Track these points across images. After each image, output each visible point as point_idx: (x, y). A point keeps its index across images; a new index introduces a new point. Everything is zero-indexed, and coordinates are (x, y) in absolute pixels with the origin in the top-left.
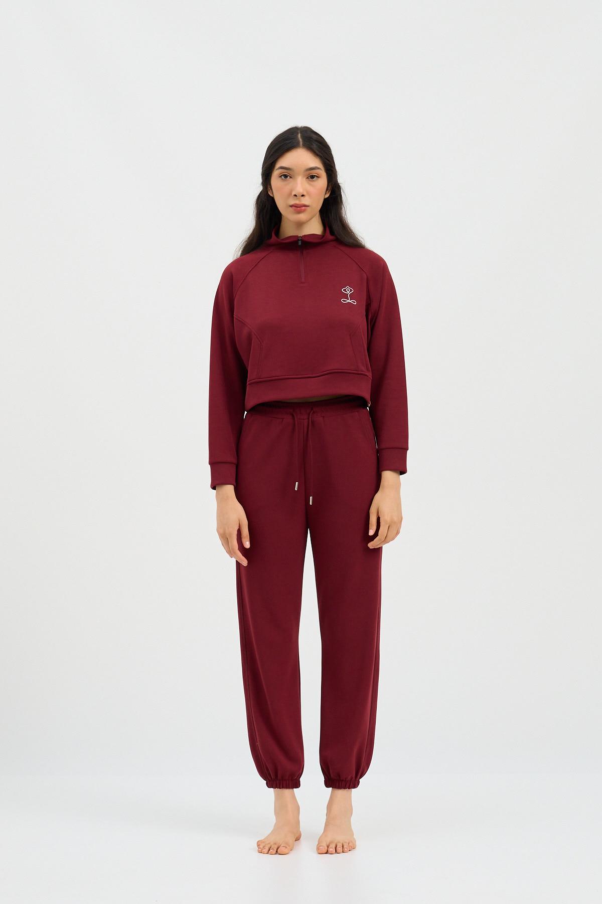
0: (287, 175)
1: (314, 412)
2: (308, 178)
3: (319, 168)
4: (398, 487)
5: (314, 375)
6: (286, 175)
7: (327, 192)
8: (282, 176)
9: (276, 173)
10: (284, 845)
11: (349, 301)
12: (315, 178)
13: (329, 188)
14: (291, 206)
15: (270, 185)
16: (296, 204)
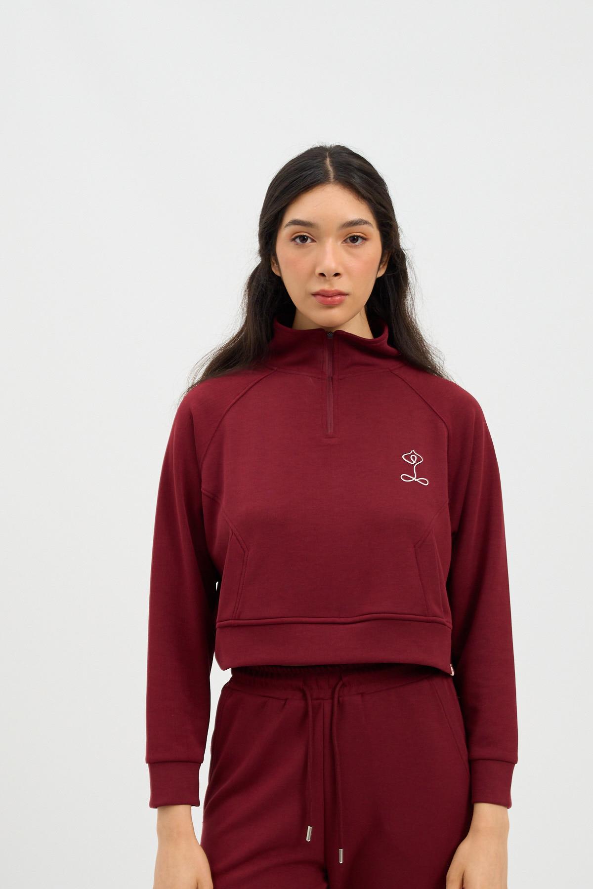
0: (305, 236)
1: (343, 685)
2: (345, 241)
3: (366, 223)
4: (502, 831)
5: (343, 620)
6: (303, 236)
7: (381, 266)
8: (296, 237)
9: (285, 233)
11: (414, 479)
12: (360, 241)
13: (385, 259)
14: (315, 295)
15: (275, 255)
16: (323, 291)
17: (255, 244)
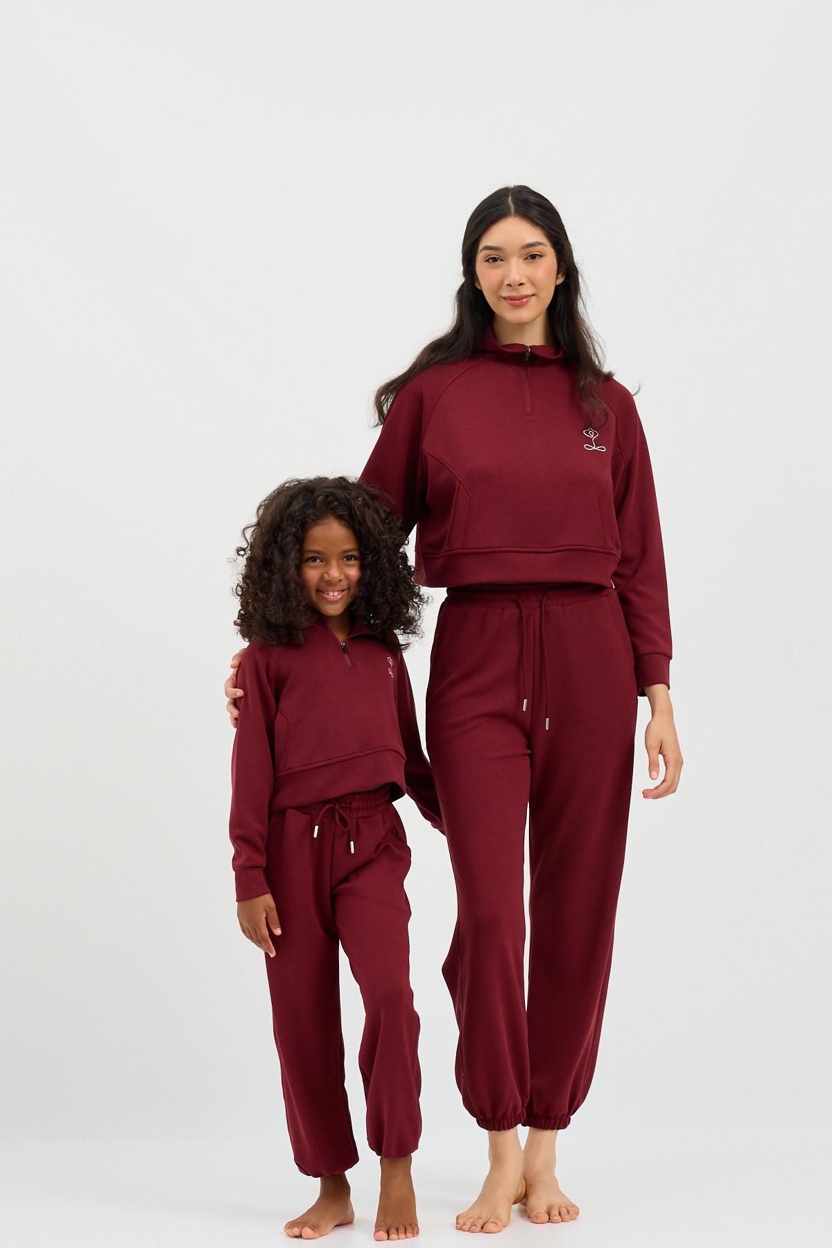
0: (496, 258)
1: (548, 598)
2: (526, 259)
6: (494, 258)
8: (490, 258)
9: (481, 256)
10: (493, 1220)
11: (594, 448)
12: (538, 258)
13: (562, 270)
14: (506, 299)
16: (512, 296)
17: (459, 268)
